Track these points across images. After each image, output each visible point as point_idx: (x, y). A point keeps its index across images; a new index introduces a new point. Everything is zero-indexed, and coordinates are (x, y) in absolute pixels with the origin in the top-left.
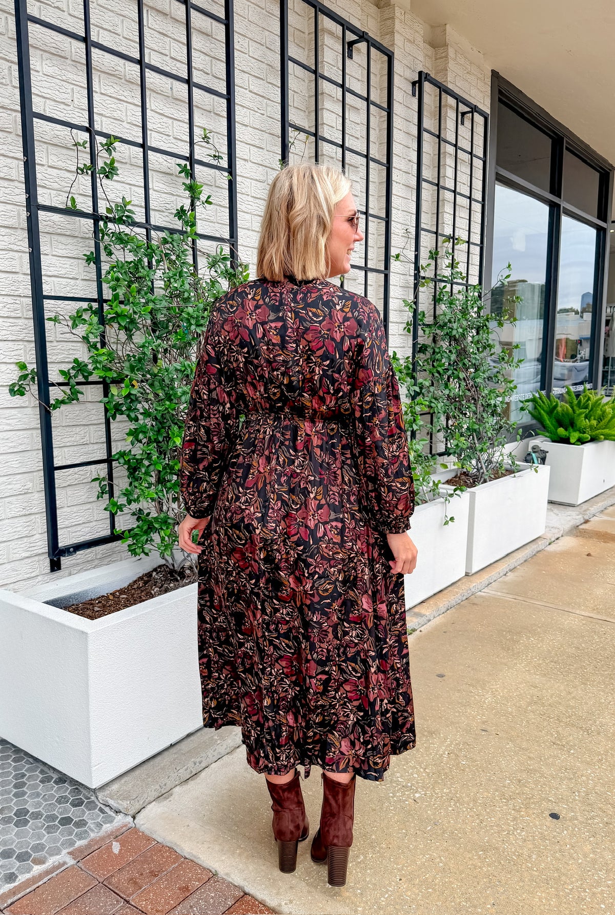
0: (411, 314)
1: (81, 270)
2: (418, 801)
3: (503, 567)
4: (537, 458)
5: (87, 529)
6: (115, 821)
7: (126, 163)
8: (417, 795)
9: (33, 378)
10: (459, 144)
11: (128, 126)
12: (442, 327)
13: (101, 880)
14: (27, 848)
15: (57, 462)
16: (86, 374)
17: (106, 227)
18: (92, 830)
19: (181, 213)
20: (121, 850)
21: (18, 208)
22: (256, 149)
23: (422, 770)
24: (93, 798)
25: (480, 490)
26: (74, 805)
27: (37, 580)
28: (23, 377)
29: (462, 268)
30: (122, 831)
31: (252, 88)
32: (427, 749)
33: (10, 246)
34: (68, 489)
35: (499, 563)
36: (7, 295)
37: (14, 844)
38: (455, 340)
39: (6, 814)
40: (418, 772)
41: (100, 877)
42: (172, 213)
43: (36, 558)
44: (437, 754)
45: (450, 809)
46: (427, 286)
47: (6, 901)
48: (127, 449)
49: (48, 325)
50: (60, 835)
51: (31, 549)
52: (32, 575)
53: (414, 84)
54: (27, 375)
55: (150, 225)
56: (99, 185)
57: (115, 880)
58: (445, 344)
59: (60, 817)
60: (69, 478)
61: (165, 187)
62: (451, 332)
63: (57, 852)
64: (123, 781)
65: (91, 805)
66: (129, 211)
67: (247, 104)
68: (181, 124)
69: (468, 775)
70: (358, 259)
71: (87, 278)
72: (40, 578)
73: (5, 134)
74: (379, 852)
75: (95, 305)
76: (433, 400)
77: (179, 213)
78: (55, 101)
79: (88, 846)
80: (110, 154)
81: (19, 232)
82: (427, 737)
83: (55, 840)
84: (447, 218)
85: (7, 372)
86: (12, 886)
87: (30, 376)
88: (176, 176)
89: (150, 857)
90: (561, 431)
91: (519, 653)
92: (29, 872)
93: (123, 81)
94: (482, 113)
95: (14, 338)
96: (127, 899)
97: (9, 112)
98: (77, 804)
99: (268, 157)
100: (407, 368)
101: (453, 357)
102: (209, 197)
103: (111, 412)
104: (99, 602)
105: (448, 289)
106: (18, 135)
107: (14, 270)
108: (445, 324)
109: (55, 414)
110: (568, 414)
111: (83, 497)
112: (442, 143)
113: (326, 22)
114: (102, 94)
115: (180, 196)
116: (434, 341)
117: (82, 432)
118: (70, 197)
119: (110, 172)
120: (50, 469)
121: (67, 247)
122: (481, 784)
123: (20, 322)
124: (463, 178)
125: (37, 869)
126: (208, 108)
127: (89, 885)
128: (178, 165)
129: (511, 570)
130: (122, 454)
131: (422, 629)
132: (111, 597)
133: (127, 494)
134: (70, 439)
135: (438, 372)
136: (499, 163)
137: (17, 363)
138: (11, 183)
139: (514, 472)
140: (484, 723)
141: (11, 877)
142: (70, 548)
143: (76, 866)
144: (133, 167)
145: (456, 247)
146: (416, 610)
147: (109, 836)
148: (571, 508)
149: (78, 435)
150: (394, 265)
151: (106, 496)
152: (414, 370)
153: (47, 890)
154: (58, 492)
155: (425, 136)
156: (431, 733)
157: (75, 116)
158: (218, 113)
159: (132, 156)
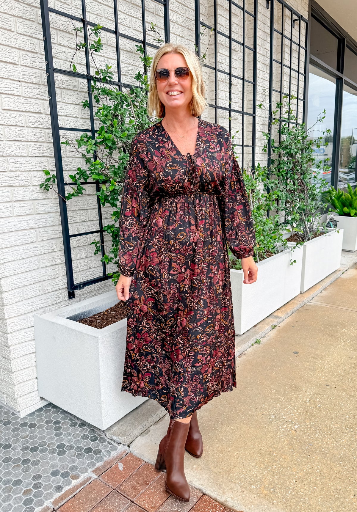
0: (267, 141)
1: (80, 112)
2: (297, 430)
3: (320, 288)
4: (333, 225)
5: (89, 273)
6: (118, 449)
7: (105, 44)
8: (296, 427)
9: (54, 180)
10: (293, 39)
11: (105, 20)
12: (284, 149)
13: (114, 488)
14: (67, 469)
15: (71, 233)
16: (85, 178)
17: (95, 84)
18: (105, 456)
19: (138, 76)
20: (124, 468)
21: (41, 71)
22: (180, 38)
23: (296, 411)
24: (103, 435)
25: (310, 245)
26: (92, 440)
27: (61, 304)
28: (48, 180)
29: (294, 113)
30: (123, 456)
32: (296, 398)
33: (38, 96)
34: (77, 249)
35: (318, 286)
36: (36, 128)
37: (59, 467)
38: (292, 155)
39: (51, 447)
40: (294, 412)
41: (114, 486)
42: (132, 77)
43: (60, 291)
44: (302, 401)
45: (317, 435)
46: (276, 124)
47: (58, 504)
48: (111, 224)
49: (62, 146)
50: (86, 460)
51: (56, 286)
52: (58, 301)
53: (268, 1)
54: (50, 178)
55: (121, 83)
56: (90, 58)
57: (122, 488)
58: (285, 159)
59: (85, 448)
60: (77, 242)
61: (128, 60)
62: (290, 151)
63: (85, 471)
64: (120, 424)
65: (103, 440)
66: (110, 73)
67: (175, 9)
68: (137, 20)
69: (323, 413)
71: (84, 117)
72: (62, 303)
73: (31, 22)
74: (279, 464)
75: (89, 134)
78: (61, 2)
79: (104, 466)
80: (97, 37)
81: (42, 87)
82: (295, 391)
83: (84, 463)
84: (286, 84)
85: (38, 176)
86: (60, 494)
87: (52, 179)
88: (135, 53)
89: (142, 472)
90: (346, 209)
91: (338, 338)
92: (70, 485)
94: (304, 21)
95: (41, 155)
96: (132, 500)
97: (33, 8)
98: (94, 439)
99: (187, 43)
100: (265, 173)
101: (291, 166)
103: (101, 201)
104: (99, 317)
105: (287, 126)
106: (39, 23)
107: (39, 112)
108: (287, 147)
109: (68, 203)
110: (349, 199)
111: (86, 254)
112: (284, 37)
115: (137, 66)
116: (280, 157)
117: (84, 214)
118: (72, 64)
119: (98, 47)
120: (67, 237)
121: (71, 97)
122: (332, 419)
123: (45, 145)
124: (295, 60)
125: (75, 482)
126: (152, 11)
127: (108, 492)
128: (137, 46)
129: (324, 290)
130: (110, 227)
131: (279, 325)
132: (106, 313)
133: (114, 252)
134: (77, 218)
135: (282, 175)
136: (311, 53)
137: (43, 171)
138: (35, 55)
139: (325, 233)
140: (326, 381)
141: (59, 488)
142: (80, 285)
143: (98, 480)
144: (109, 47)
145: (291, 101)
146: (275, 314)
147: (115, 459)
148: (351, 253)
149: (82, 215)
150: (258, 111)
151: (100, 253)
152: (268, 174)
153: (82, 496)
154: (72, 251)
155: (275, 33)
156: (297, 388)
157: (73, 12)
158: (158, 14)
159: (108, 40)
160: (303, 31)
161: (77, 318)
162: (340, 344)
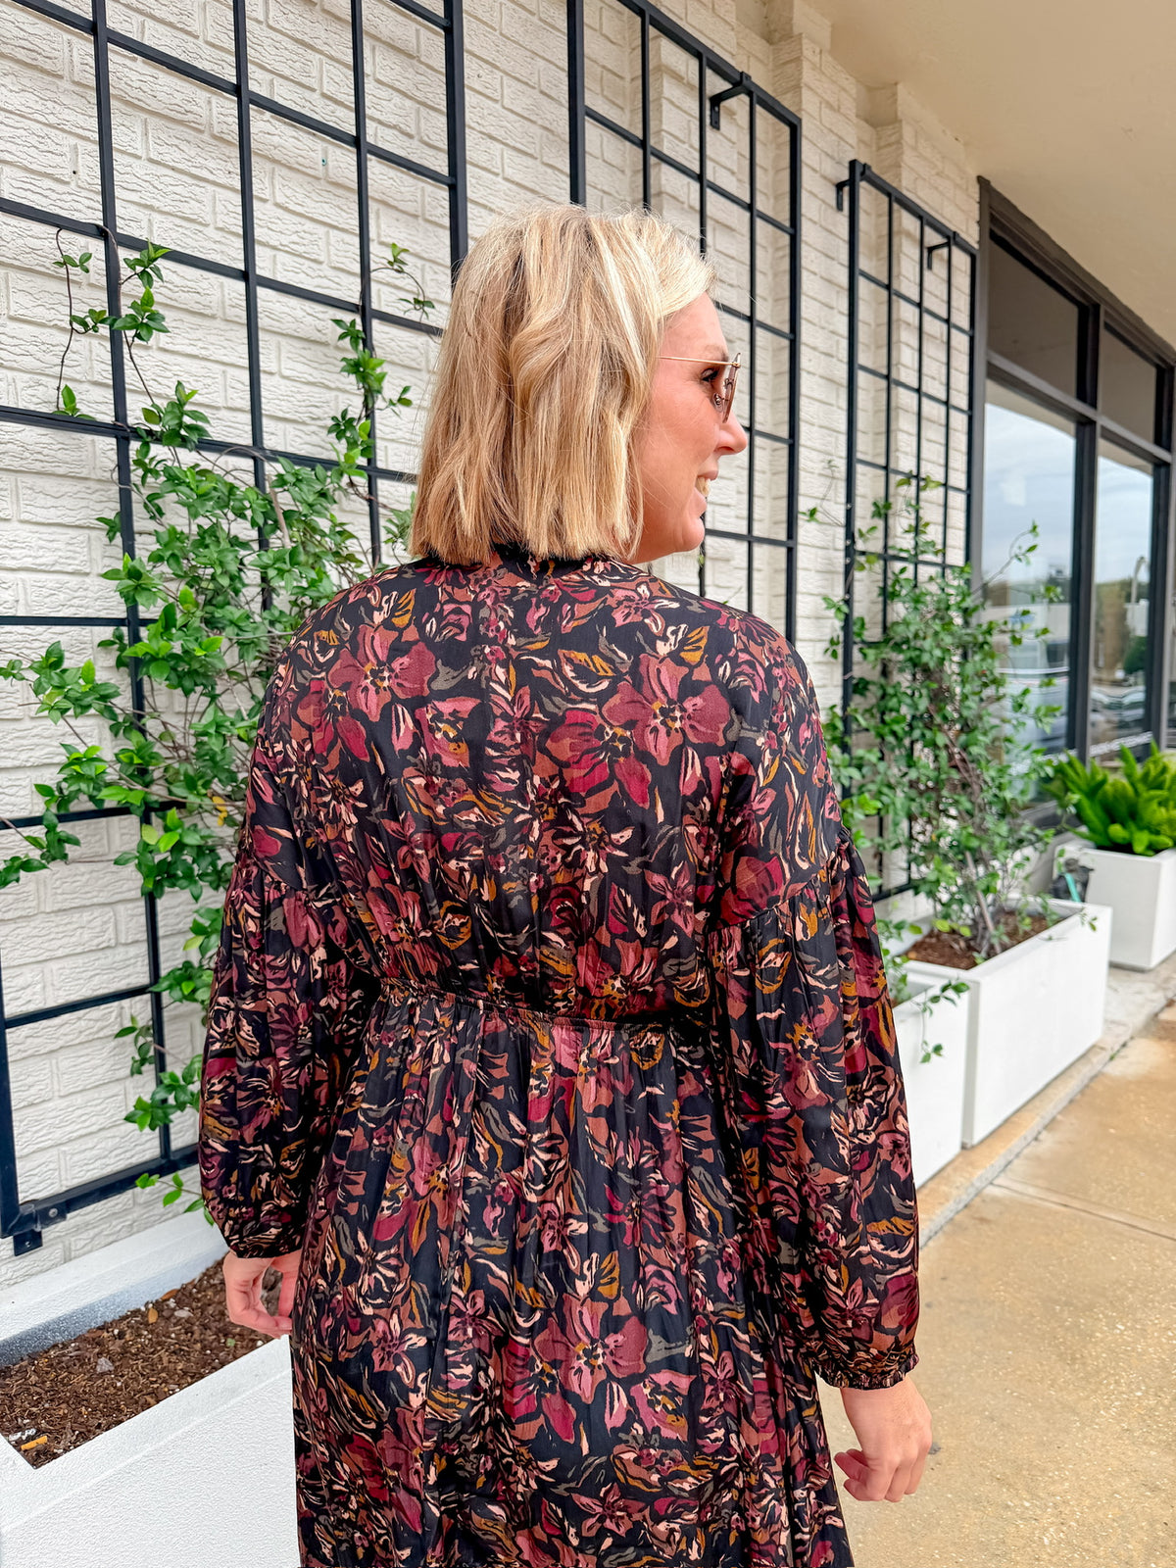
0: (838, 624)
1: (97, 554)
3: (1034, 1120)
4: (1076, 882)
5: (110, 1143)
7: (213, 317)
10: (926, 304)
11: (218, 236)
12: (897, 647)
17: (146, 454)
19: (342, 426)
25: (990, 980)
29: (933, 534)
31: (509, 172)
34: (61, 1055)
38: (926, 670)
42: (323, 427)
46: (871, 569)
53: (840, 187)
55: (263, 449)
56: (126, 358)
58: (903, 679)
60: (63, 1031)
61: (311, 371)
62: (919, 657)
66: (194, 415)
67: (499, 203)
68: (342, 236)
70: (733, 520)
76: (885, 790)
77: (338, 425)
78: (26, 169)
80: (149, 286)
84: (905, 442)
88: (334, 346)
90: (1117, 831)
91: (1098, 1371)
93: (206, 137)
94: (965, 248)
100: (832, 726)
101: (923, 704)
102: (406, 390)
103: (160, 877)
105: (909, 573)
108: (907, 641)
109: (25, 888)
110: (1124, 796)
111: (100, 1071)
112: (894, 298)
113: (666, 52)
114: (151, 161)
116: (885, 673)
117: (97, 922)
118: (62, 387)
119: (144, 324)
121: (59, 502)
124: (934, 368)
126: (410, 207)
128: (338, 322)
129: (1046, 1127)
130: (179, 980)
132: (152, 1317)
134: (65, 941)
135: (894, 733)
136: (993, 345)
139: (1047, 927)
142: (47, 1210)
144: (232, 326)
145: (923, 495)
148: (1139, 976)
149: (89, 928)
150: (806, 530)
151: (149, 1069)
152: (847, 731)
155: (863, 285)
157: (80, 207)
158: (433, 219)
159: (228, 302)
160: (962, 281)
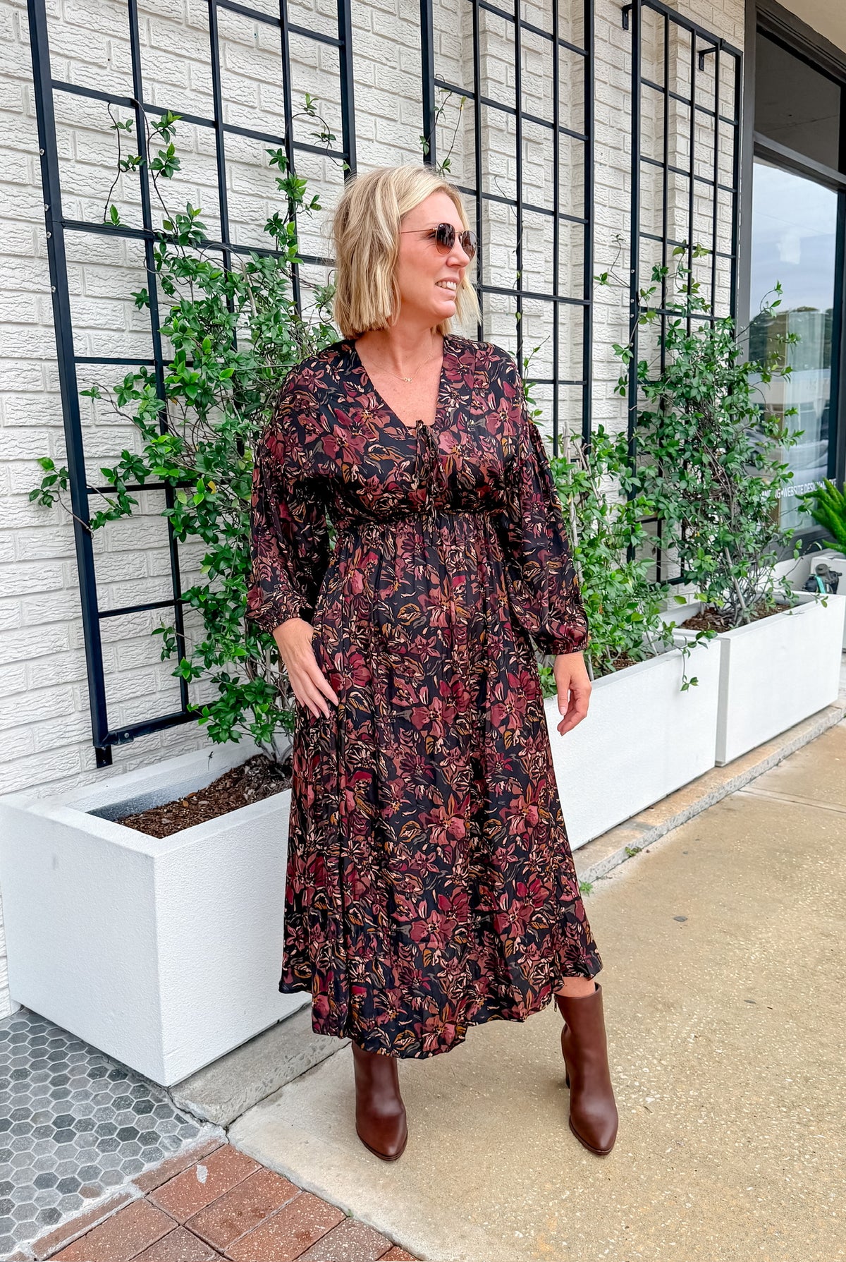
0: (626, 367)
1: (129, 318)
2: (650, 1108)
3: (774, 752)
4: (825, 584)
5: (148, 705)
6: (200, 1135)
7: (191, 152)
8: (649, 1100)
9: (64, 481)
10: (697, 102)
11: (192, 95)
12: (673, 385)
13: (182, 1221)
14: (74, 1172)
15: (102, 606)
16: (140, 474)
17: (164, 250)
18: (167, 1149)
19: (274, 225)
20: (209, 1177)
21: (34, 226)
22: (385, 122)
23: (655, 1062)
24: (166, 1100)
25: (736, 636)
26: (140, 1111)
27: (78, 780)
28: (49, 481)
29: (704, 292)
30: (210, 1150)
31: (377, 28)
32: (663, 1030)
33: (26, 285)
34: (119, 645)
35: (768, 747)
36: (21, 358)
37: (55, 1167)
38: (696, 404)
39: (41, 1122)
40: (650, 1065)
41: (181, 1217)
42: (260, 226)
43: (76, 748)
44: (677, 1037)
45: (700, 1121)
46: (651, 322)
47: (45, 1251)
48: (203, 583)
49: (83, 401)
50: (121, 1154)
51: (67, 735)
52: (71, 772)
53: (625, 10)
54: (55, 477)
55: (229, 244)
56: (151, 187)
57: (201, 1222)
58: (678, 411)
59: (120, 1127)
60: (119, 629)
61: (250, 186)
62: (688, 392)
63: (118, 1180)
64: (209, 1075)
65: (164, 1112)
66: (198, 224)
67: (370, 52)
68: (271, 88)
69: (726, 1070)
70: (543, 284)
71: (138, 329)
72: (81, 777)
73: (12, 116)
74: (592, 1185)
75: (151, 370)
76: (662, 499)
77: (271, 224)
78: (83, 61)
79: (162, 1171)
80: (167, 140)
81: (37, 262)
82: (662, 1012)
83: (114, 1162)
84: (679, 216)
85: (25, 473)
86: (53, 1227)
87: (59, 478)
88: (266, 168)
89: (252, 1189)
91: (801, 883)
92: (77, 1209)
93: (183, 27)
95: (34, 422)
96: (221, 1250)
97: (15, 82)
98: (144, 1109)
99: (403, 133)
100: (620, 449)
101: (693, 431)
102: (316, 198)
103: (179, 529)
104: (168, 812)
105: (683, 325)
106: (30, 117)
107: (30, 321)
108: (680, 380)
109: (98, 535)
111: (142, 657)
112: (670, 99)
114: (152, 47)
115: (272, 199)
116: (663, 406)
117: (137, 561)
118: (109, 206)
119: (167, 166)
120: (92, 616)
121: (107, 283)
122: (747, 1084)
123: (42, 398)
124: (704, 153)
125: (89, 1204)
126: (311, 62)
127: (164, 1229)
128: (270, 151)
129: (785, 758)
130: (196, 592)
131: (649, 848)
132: (186, 804)
133: (204, 651)
134: (120, 571)
135: (670, 455)
136: (758, 127)
137: (39, 460)
138: (23, 189)
139: (789, 607)
140: (749, 990)
142: (124, 733)
143: (144, 1201)
144: (201, 158)
145: (694, 260)
146: (640, 819)
147: (191, 1156)
149: (133, 564)
150: (599, 291)
151: (174, 655)
152: (631, 453)
153: (103, 1235)
154: (105, 649)
155: (644, 90)
156: (668, 1006)
157: (113, 83)
158: (327, 69)
159: (200, 141)
161: (114, 814)
162: (803, 900)
